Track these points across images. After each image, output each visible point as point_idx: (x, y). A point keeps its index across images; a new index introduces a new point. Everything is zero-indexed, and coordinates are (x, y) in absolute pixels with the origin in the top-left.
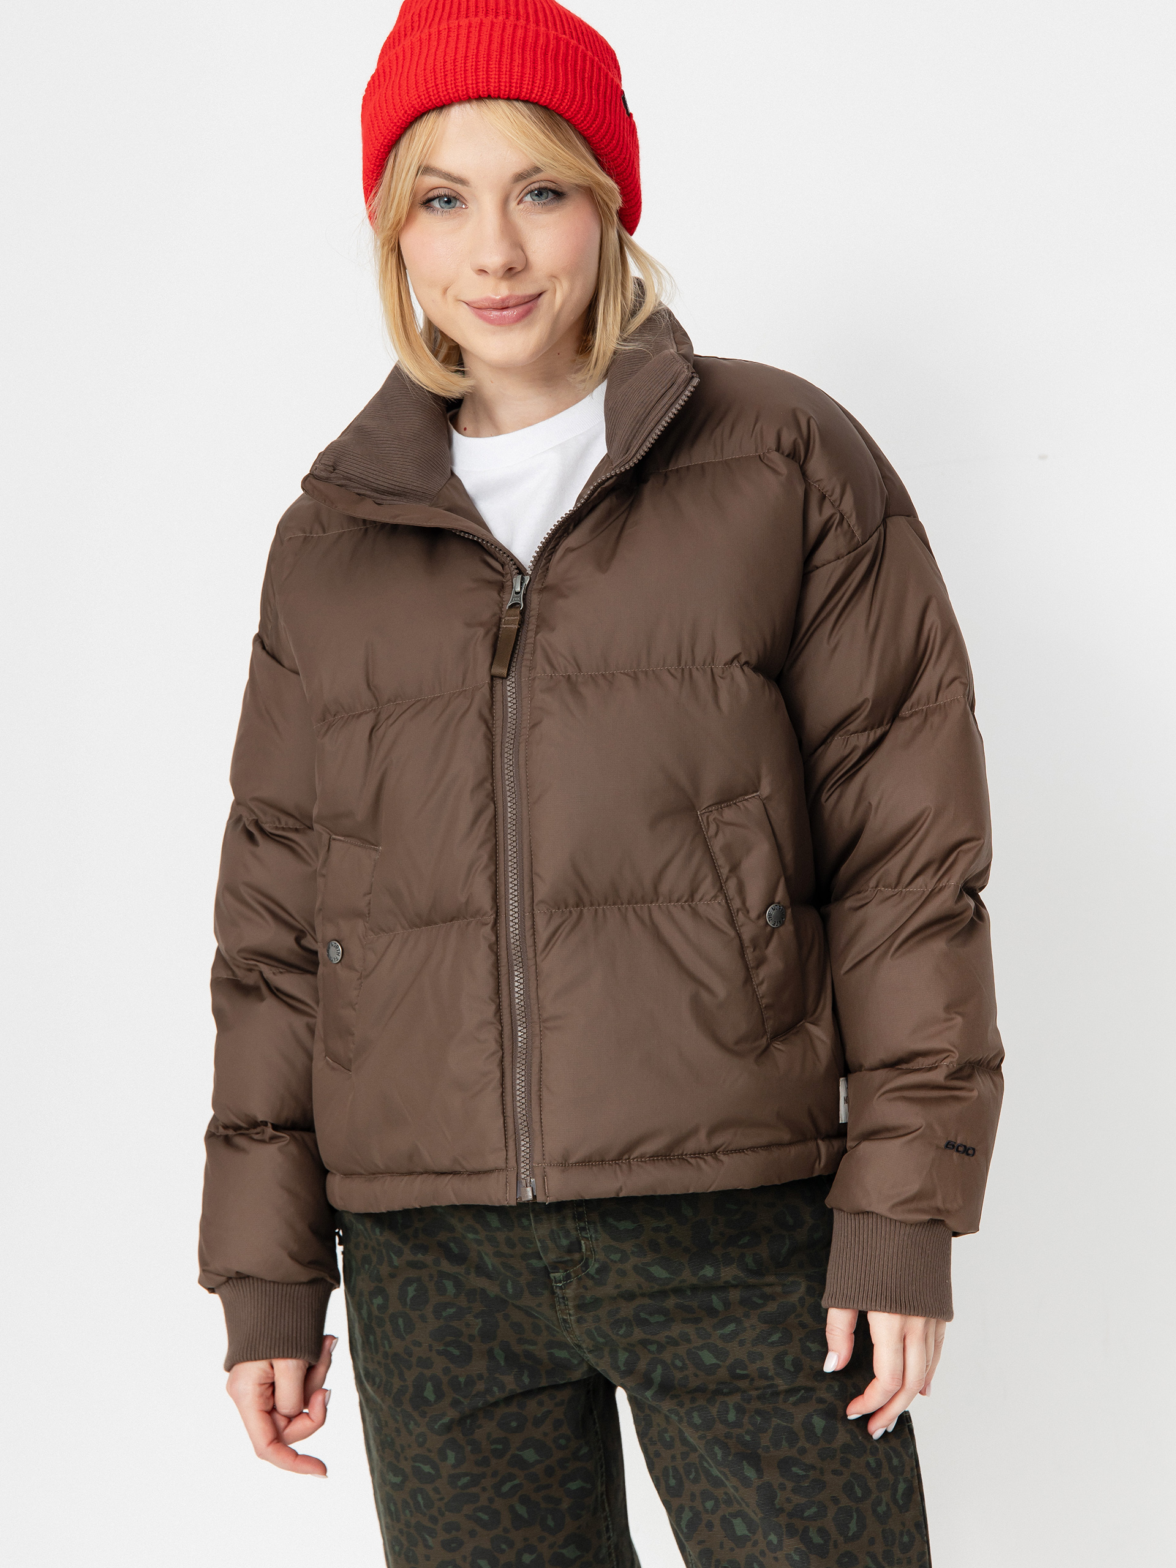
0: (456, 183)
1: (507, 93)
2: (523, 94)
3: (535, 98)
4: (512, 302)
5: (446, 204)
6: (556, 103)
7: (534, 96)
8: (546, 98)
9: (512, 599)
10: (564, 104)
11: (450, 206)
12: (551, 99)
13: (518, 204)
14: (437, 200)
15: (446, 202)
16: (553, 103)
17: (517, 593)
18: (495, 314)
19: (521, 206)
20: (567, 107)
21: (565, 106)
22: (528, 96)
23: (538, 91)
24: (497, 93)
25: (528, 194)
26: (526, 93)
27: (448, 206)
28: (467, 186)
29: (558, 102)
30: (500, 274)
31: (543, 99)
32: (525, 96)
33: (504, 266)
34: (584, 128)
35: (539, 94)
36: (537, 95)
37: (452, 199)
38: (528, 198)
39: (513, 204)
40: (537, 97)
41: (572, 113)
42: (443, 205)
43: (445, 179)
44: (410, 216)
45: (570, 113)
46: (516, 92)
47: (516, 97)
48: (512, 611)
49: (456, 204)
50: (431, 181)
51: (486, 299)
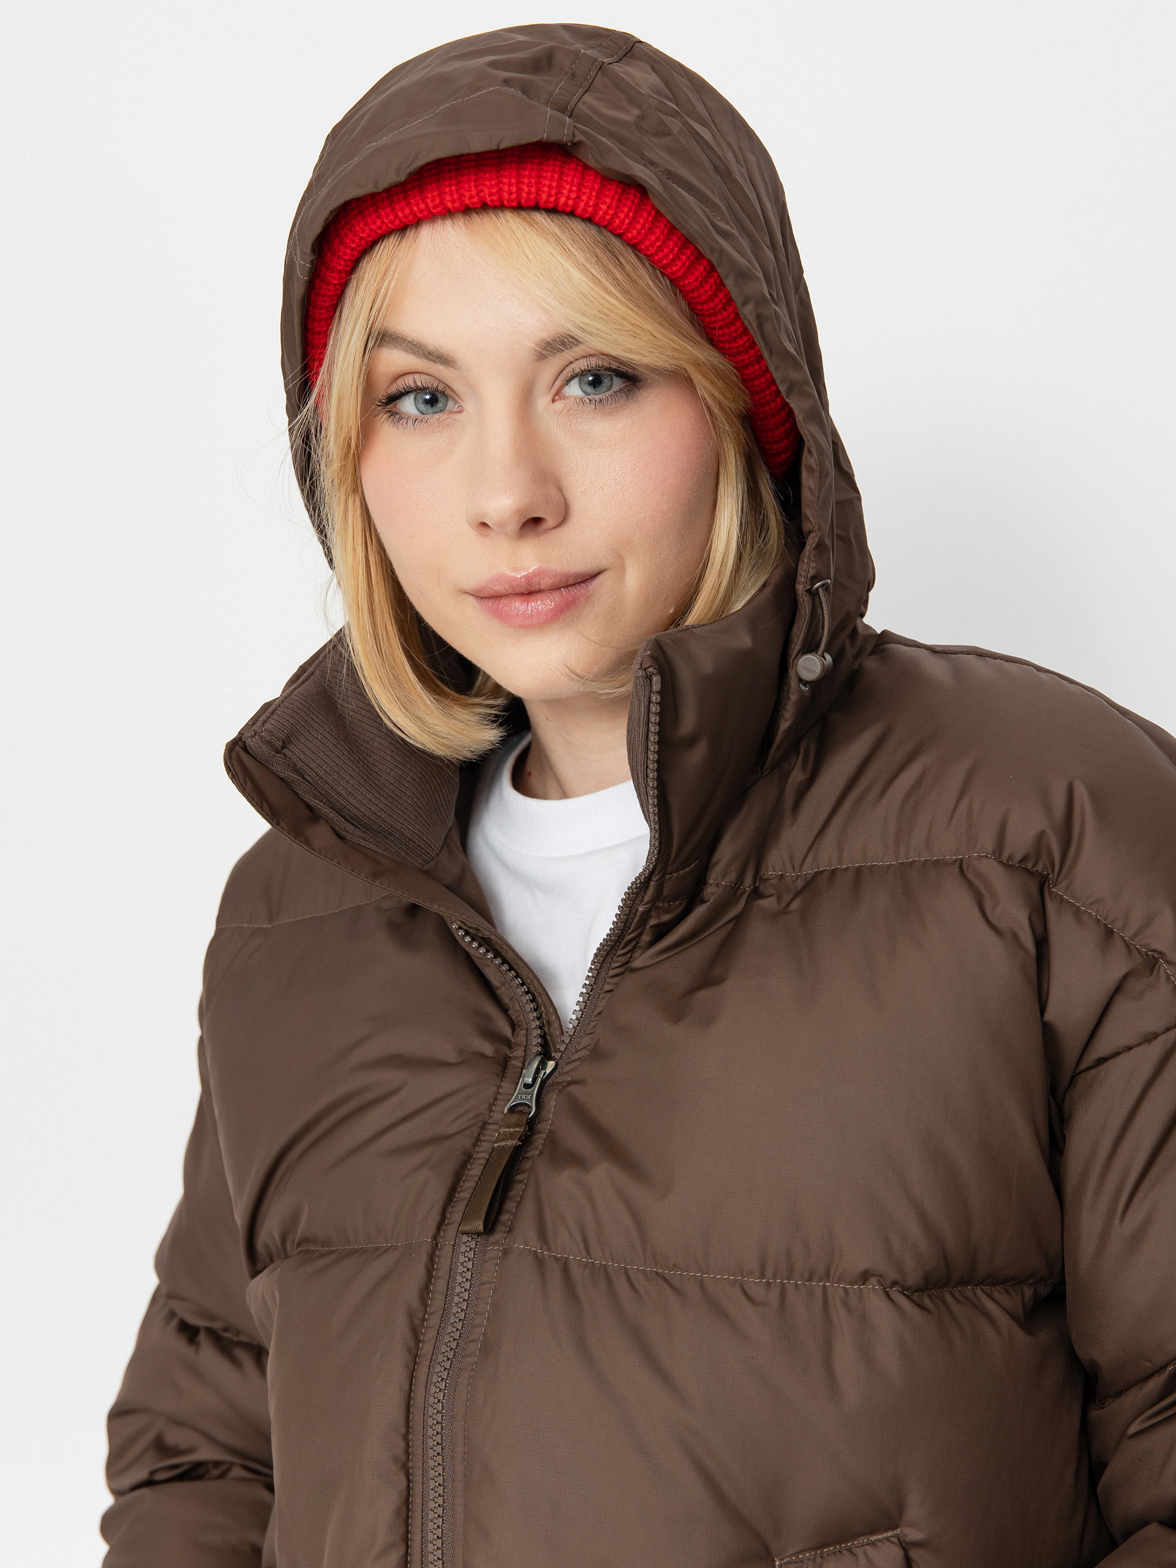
0: (433, 361)
1: (514, 196)
2: (544, 197)
3: (566, 204)
4: (546, 582)
5: (429, 406)
6: (606, 213)
7: (563, 200)
8: (587, 204)
9: (517, 1096)
10: (622, 216)
11: (436, 409)
12: (596, 205)
13: (553, 401)
14: (412, 396)
15: (427, 402)
16: (601, 213)
17: (527, 1086)
18: (519, 606)
19: (559, 405)
20: (627, 221)
21: (624, 219)
22: (552, 199)
23: (570, 191)
24: (495, 198)
25: (572, 378)
26: (549, 195)
27: (430, 410)
28: (453, 367)
29: (610, 212)
30: (513, 527)
31: (582, 205)
32: (547, 201)
33: (519, 512)
34: (665, 262)
35: (573, 195)
36: (568, 198)
37: (439, 396)
38: (574, 390)
39: (542, 402)
40: (570, 202)
41: (639, 233)
42: (423, 407)
43: (414, 354)
44: (366, 433)
45: (635, 232)
46: (529, 193)
47: (533, 204)
48: (514, 1118)
49: (446, 405)
50: (393, 360)
51: (500, 578)
